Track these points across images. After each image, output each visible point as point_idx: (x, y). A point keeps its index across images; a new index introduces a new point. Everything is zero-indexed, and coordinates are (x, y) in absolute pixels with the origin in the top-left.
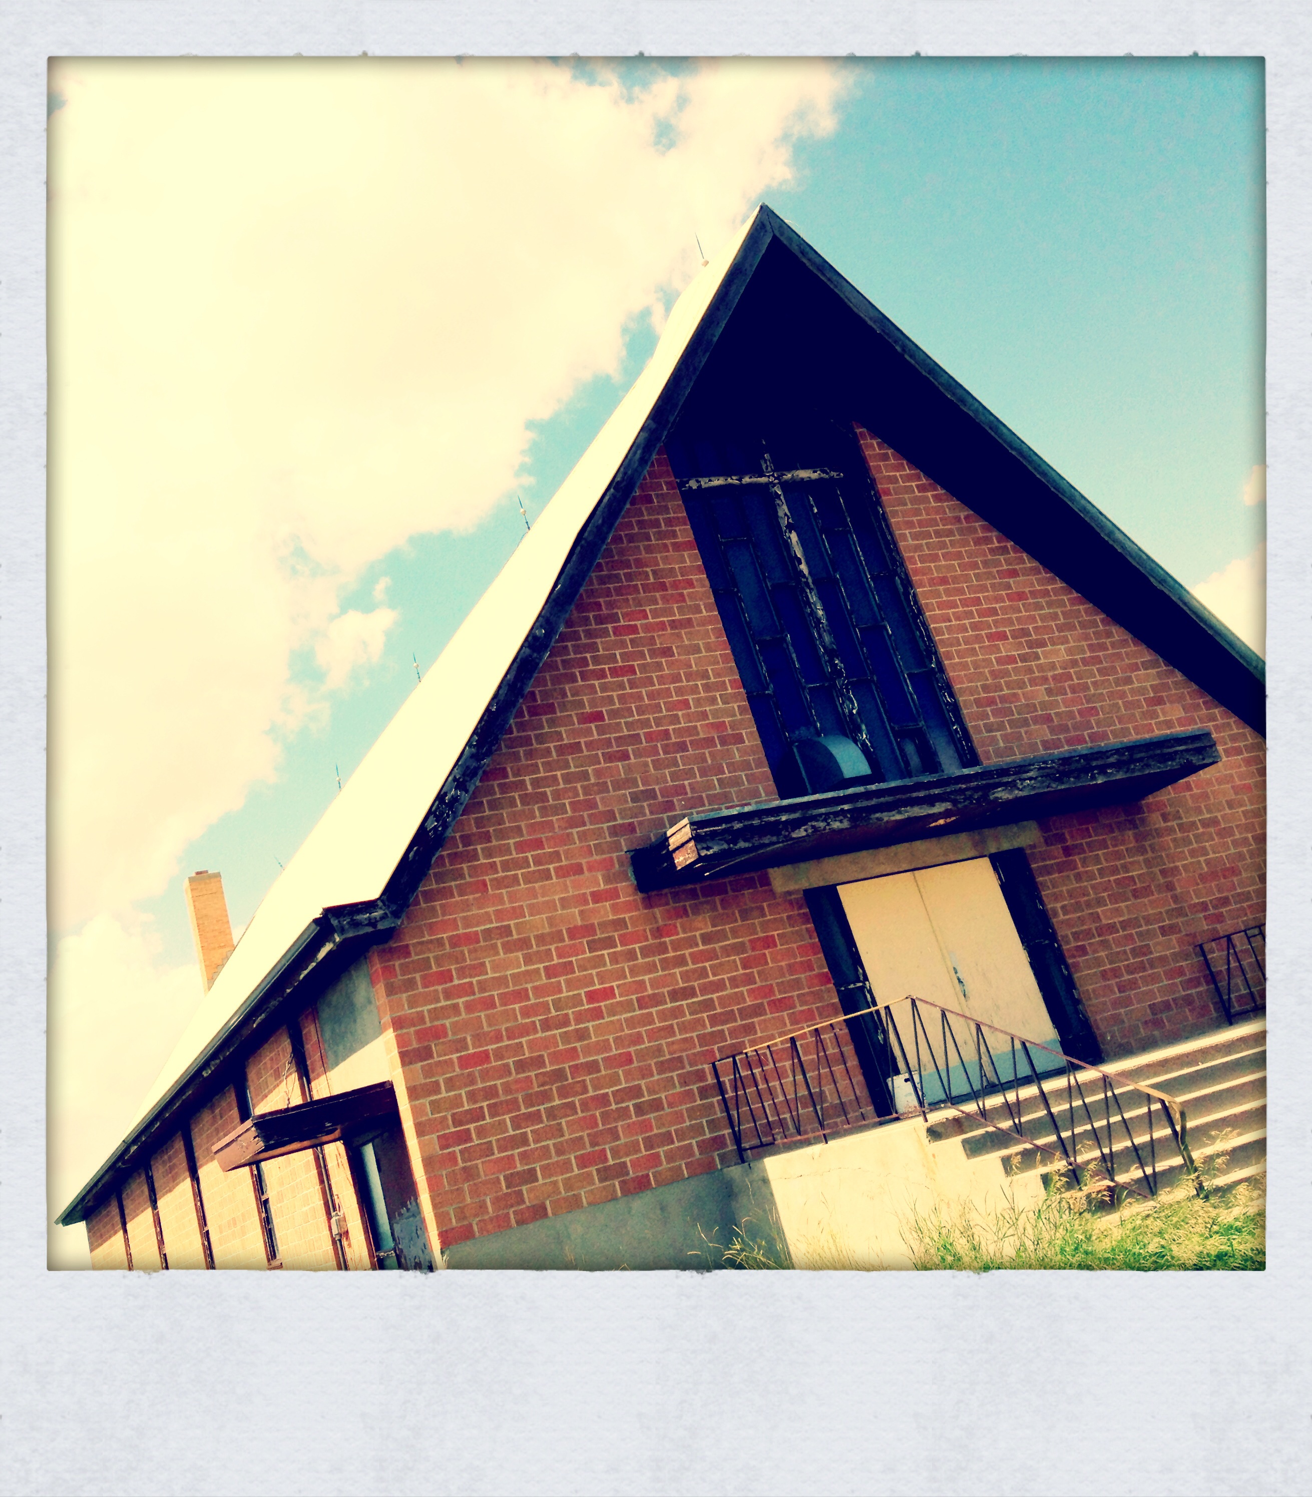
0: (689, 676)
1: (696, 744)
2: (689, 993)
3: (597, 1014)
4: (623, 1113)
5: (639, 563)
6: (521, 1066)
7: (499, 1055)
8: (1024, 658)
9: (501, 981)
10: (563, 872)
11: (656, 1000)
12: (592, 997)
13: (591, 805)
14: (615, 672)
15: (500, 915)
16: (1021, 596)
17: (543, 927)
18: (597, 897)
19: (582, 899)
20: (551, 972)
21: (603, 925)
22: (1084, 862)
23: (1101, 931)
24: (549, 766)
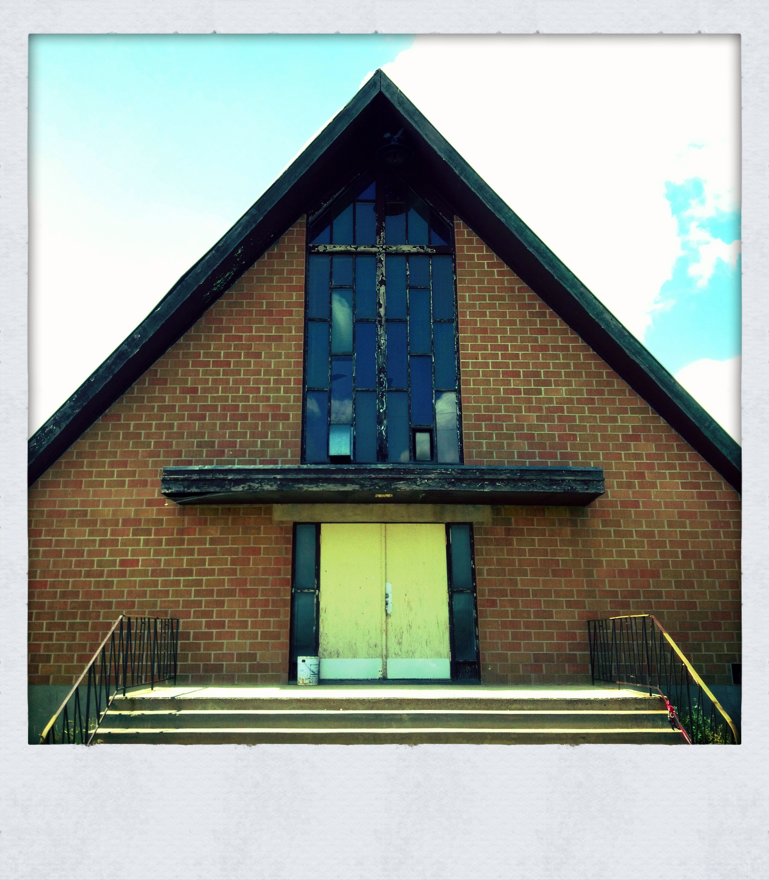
0: (267, 373)
1: (255, 416)
2: (189, 573)
3: (123, 574)
6: (64, 595)
7: (53, 585)
8: (528, 392)
9: (70, 543)
10: (133, 484)
11: (165, 573)
12: (123, 563)
13: (168, 445)
14: (217, 364)
15: (84, 503)
16: (543, 348)
17: (108, 515)
18: (150, 503)
19: (140, 503)
20: (103, 543)
21: (148, 521)
22: (519, 542)
23: (513, 593)
24: (149, 417)
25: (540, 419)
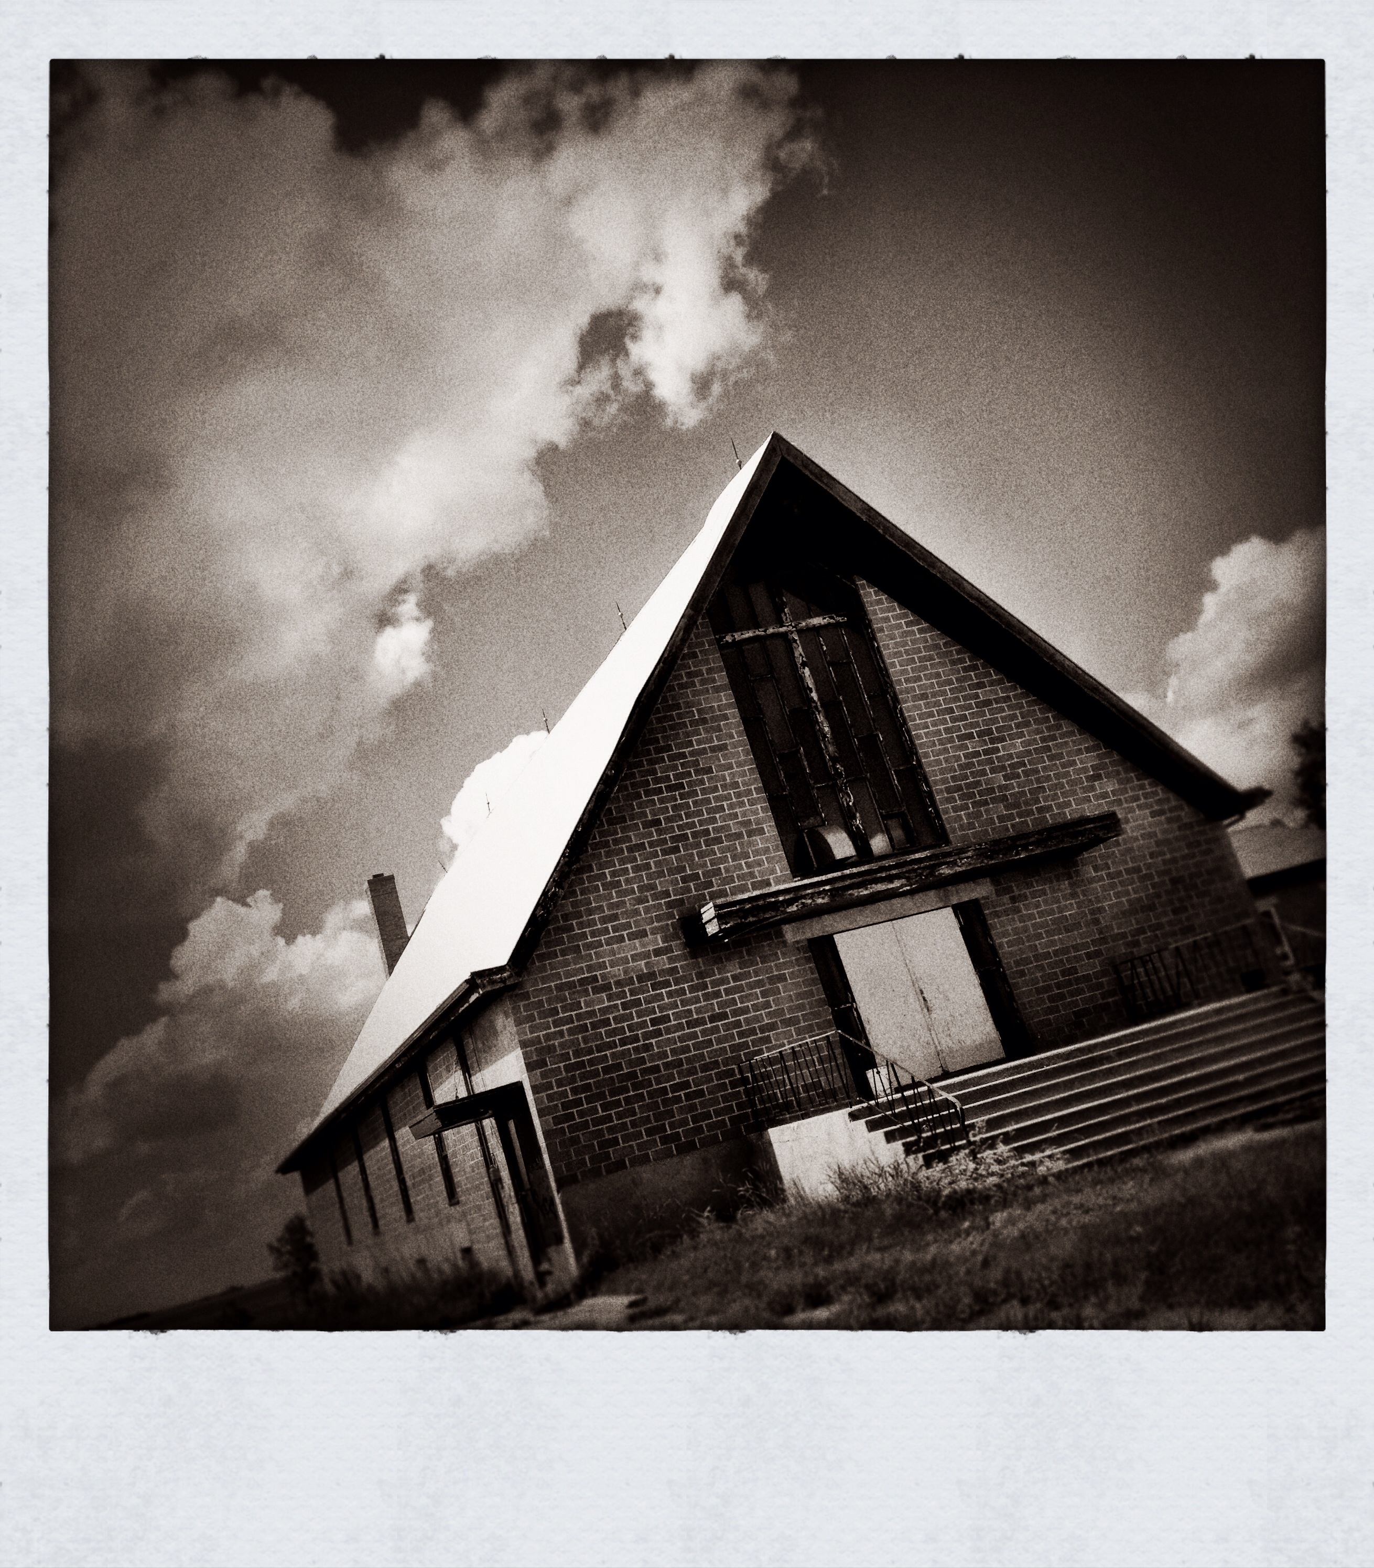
0: (724, 787)
1: (729, 837)
2: (724, 1016)
3: (658, 1033)
4: (678, 1099)
5: (689, 705)
6: (606, 1070)
7: (592, 1062)
8: (986, 752)
9: (592, 1014)
10: (632, 937)
11: (700, 1022)
12: (654, 1022)
13: (653, 887)
14: (670, 788)
15: (590, 968)
16: (987, 703)
17: (620, 975)
18: (658, 952)
19: (646, 955)
21: (662, 972)
22: (1027, 907)
24: (622, 862)
25: (1006, 777)
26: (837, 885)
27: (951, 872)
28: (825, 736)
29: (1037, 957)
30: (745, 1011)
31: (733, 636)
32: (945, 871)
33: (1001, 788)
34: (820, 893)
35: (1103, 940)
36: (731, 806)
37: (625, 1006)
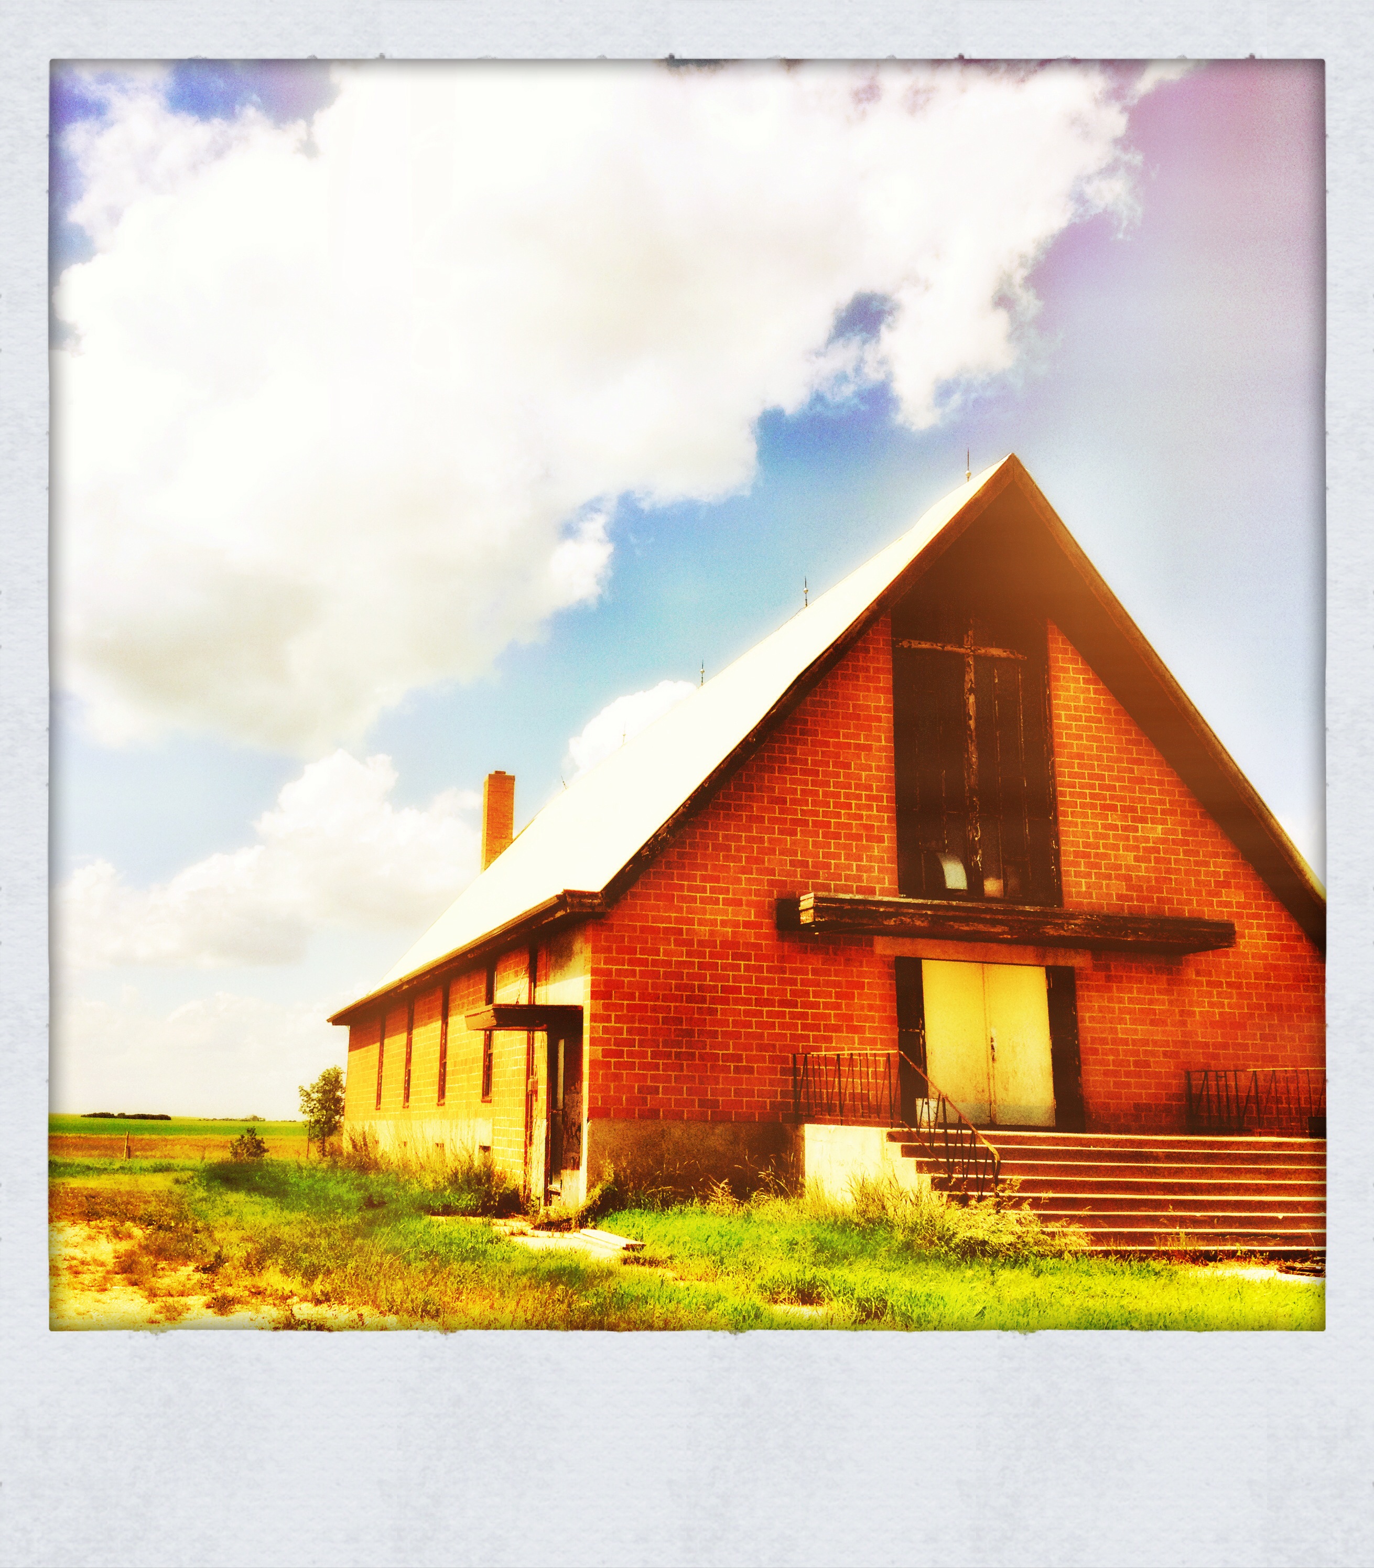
0: (858, 787)
1: (849, 837)
2: (793, 1004)
4: (725, 1069)
5: (845, 697)
6: (666, 1020)
7: (655, 1009)
8: (1125, 828)
9: (668, 964)
10: (727, 902)
11: (768, 1003)
12: (725, 989)
13: (760, 861)
14: (804, 772)
15: (678, 920)
16: (1141, 781)
17: (705, 936)
18: (747, 925)
19: (736, 924)
21: (747, 945)
22: (1118, 989)
24: (738, 828)
25: (1137, 859)
26: (940, 913)
27: (1056, 934)
28: (971, 766)
29: (1115, 1041)
30: (815, 1005)
31: (909, 642)
32: (1051, 931)
33: (1128, 867)
34: (922, 915)
35: (1185, 1044)
36: (858, 807)
37: (701, 966)
